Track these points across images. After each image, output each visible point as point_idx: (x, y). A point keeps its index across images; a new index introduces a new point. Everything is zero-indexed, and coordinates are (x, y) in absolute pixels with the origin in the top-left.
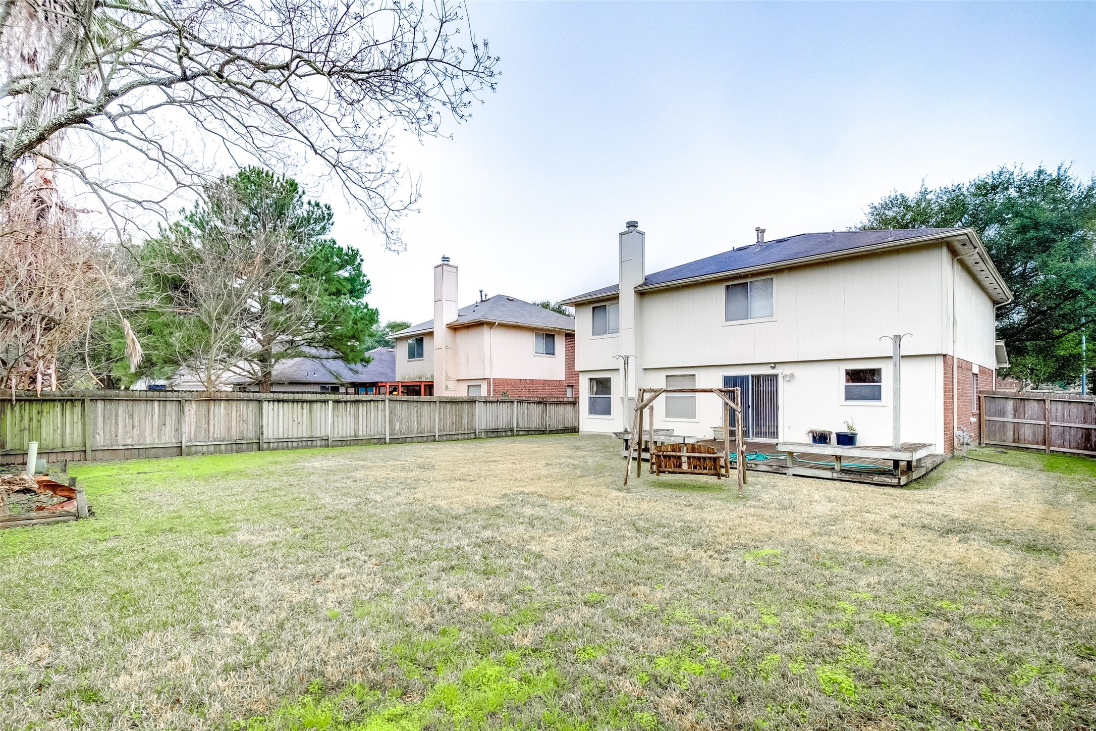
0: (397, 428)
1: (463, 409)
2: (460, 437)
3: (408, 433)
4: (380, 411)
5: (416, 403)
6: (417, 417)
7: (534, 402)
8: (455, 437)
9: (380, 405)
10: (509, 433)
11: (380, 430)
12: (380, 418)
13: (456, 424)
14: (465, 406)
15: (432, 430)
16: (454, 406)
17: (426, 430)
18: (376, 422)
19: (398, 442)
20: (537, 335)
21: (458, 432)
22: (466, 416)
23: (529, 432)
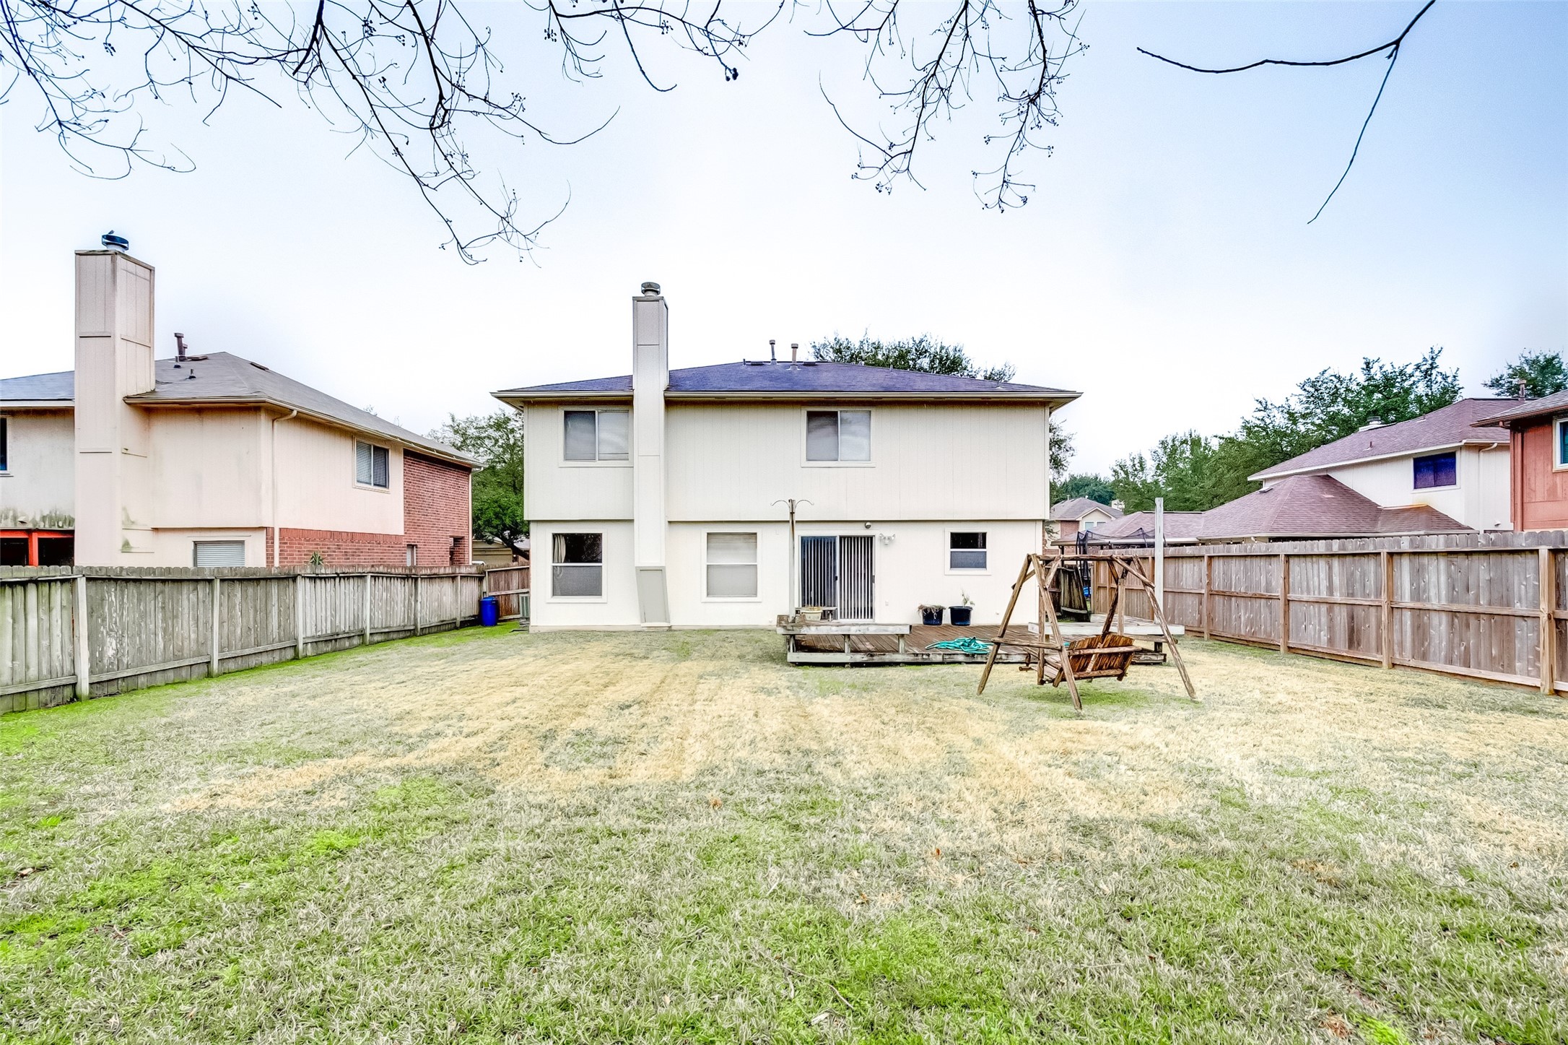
0: (110, 652)
1: (267, 596)
2: (265, 659)
3: (142, 664)
4: (56, 612)
5: (159, 585)
6: (164, 620)
7: (397, 577)
8: (253, 661)
9: (59, 594)
10: (356, 641)
11: (57, 664)
12: (56, 631)
13: (256, 630)
14: (274, 588)
15: (203, 650)
16: (250, 590)
17: (186, 652)
18: (45, 643)
19: (113, 689)
20: (360, 446)
21: (261, 649)
22: (275, 611)
23: (389, 636)
